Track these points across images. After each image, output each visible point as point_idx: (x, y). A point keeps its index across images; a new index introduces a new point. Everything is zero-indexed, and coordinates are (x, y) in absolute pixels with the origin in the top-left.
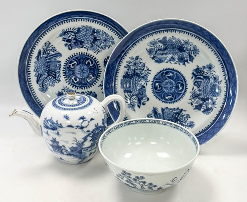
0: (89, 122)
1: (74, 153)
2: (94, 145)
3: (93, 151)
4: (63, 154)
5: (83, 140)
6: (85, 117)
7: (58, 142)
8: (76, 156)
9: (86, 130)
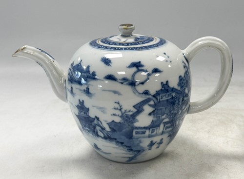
0: (149, 75)
1: (116, 135)
2: (159, 126)
3: (157, 139)
4: (98, 136)
5: (135, 110)
6: (142, 63)
7: (88, 110)
8: (122, 143)
9: (141, 89)
